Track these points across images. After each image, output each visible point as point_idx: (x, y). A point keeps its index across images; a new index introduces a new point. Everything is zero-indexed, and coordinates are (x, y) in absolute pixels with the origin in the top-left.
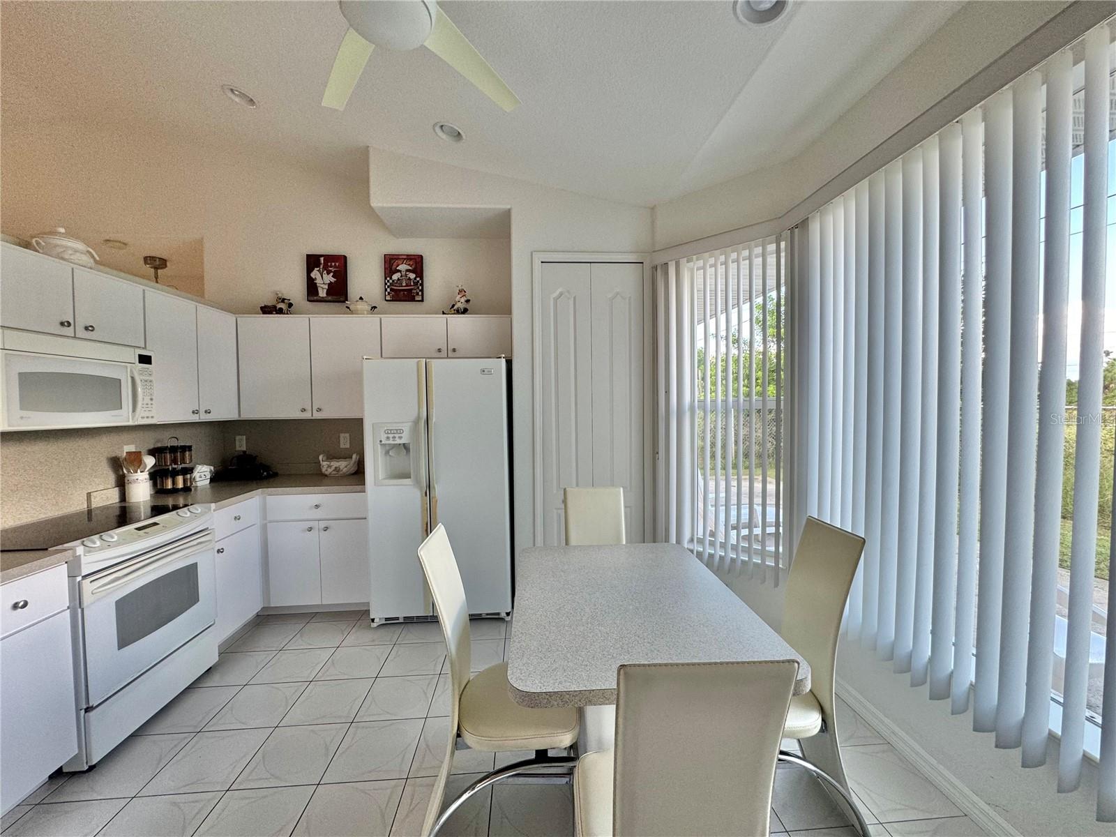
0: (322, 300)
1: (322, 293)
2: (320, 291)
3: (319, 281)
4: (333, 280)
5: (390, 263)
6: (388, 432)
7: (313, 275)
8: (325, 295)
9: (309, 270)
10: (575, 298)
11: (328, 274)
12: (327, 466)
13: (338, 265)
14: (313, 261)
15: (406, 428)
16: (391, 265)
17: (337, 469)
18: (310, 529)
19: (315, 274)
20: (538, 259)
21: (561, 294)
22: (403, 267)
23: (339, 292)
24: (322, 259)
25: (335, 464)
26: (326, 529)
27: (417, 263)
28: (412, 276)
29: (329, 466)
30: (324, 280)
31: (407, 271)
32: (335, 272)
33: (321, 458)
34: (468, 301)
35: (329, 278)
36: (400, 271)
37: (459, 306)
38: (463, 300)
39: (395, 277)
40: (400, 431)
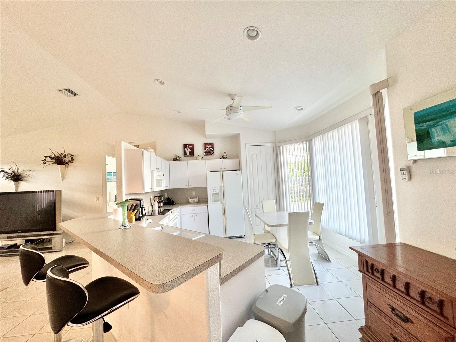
0: (188, 156)
1: (188, 154)
2: (187, 153)
4: (190, 151)
5: (205, 146)
6: (214, 190)
7: (185, 150)
8: (188, 155)
9: (184, 148)
10: (257, 154)
12: (191, 200)
13: (191, 147)
14: (185, 146)
17: (194, 201)
18: (192, 216)
19: (186, 149)
20: (247, 145)
21: (253, 154)
22: (209, 147)
24: (188, 145)
25: (193, 200)
26: (196, 216)
27: (212, 145)
28: (211, 149)
29: (192, 200)
30: (188, 151)
31: (210, 147)
32: (191, 149)
33: (189, 198)
34: (227, 155)
35: (189, 150)
37: (225, 156)
38: (226, 155)
39: (207, 149)
40: (217, 190)
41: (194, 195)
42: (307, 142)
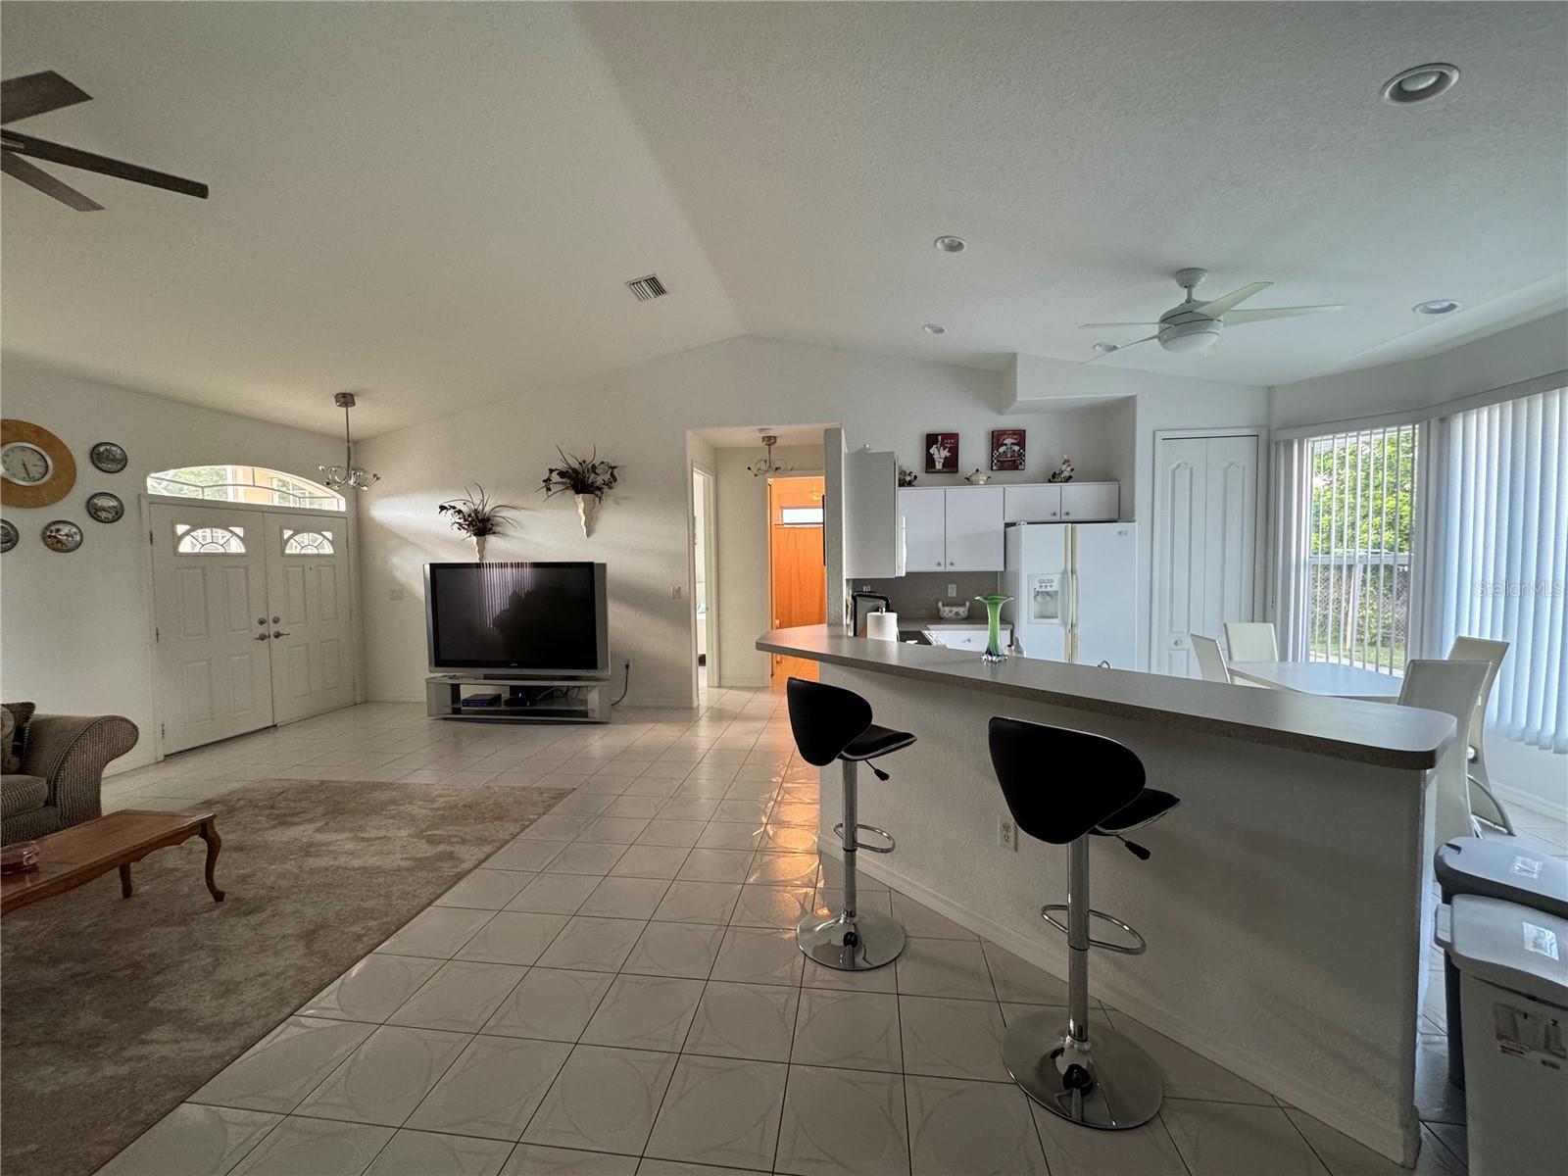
0: (939, 472)
1: (939, 466)
2: (937, 463)
3: (936, 456)
4: (948, 454)
5: (996, 438)
6: (1041, 581)
7: (931, 451)
8: (941, 467)
9: (929, 447)
10: (1191, 469)
11: (944, 449)
12: (946, 611)
14: (931, 440)
15: (1056, 578)
16: (998, 440)
17: (957, 614)
19: (933, 450)
20: (1160, 435)
21: (1179, 465)
22: (1008, 441)
23: (952, 464)
24: (940, 438)
25: (955, 609)
27: (1020, 436)
28: (1017, 448)
29: (951, 611)
30: (940, 455)
31: (1013, 444)
32: (950, 448)
33: (940, 604)
34: (1072, 470)
35: (945, 453)
36: (1005, 445)
37: (1066, 474)
38: (1069, 469)
39: (1001, 450)
40: (1051, 581)
41: (955, 595)
42: (1417, 426)
